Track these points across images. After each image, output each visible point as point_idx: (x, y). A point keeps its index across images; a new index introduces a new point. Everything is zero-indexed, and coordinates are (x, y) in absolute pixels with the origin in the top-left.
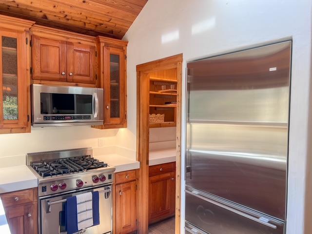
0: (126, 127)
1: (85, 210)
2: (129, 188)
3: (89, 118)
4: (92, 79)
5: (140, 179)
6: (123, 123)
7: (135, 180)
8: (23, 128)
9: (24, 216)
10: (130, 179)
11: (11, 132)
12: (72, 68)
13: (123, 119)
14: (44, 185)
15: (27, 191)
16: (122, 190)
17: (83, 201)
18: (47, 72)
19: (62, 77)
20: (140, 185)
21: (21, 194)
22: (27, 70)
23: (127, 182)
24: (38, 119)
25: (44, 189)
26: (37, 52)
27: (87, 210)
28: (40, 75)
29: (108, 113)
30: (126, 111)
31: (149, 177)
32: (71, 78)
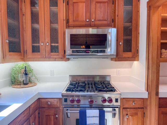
0: (138, 60)
1: (93, 123)
2: (136, 114)
3: (104, 52)
4: (109, 23)
5: (149, 108)
6: (135, 57)
7: (143, 108)
8: (62, 58)
9: (54, 115)
10: (137, 106)
11: (55, 61)
12: (94, 16)
13: (135, 53)
14: (66, 97)
15: (56, 99)
16: (129, 114)
17: (91, 116)
18: (77, 21)
19: (87, 23)
20: (148, 113)
21: (52, 100)
22: (64, 20)
23: (134, 108)
24: (68, 52)
25: (66, 100)
26: (71, 8)
27: (94, 124)
28: (73, 24)
29: (121, 48)
30: (138, 47)
31: (159, 107)
32: (93, 23)
